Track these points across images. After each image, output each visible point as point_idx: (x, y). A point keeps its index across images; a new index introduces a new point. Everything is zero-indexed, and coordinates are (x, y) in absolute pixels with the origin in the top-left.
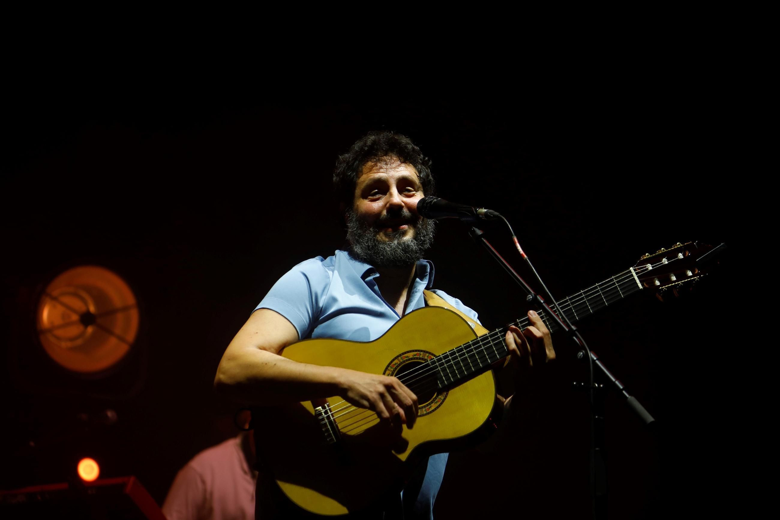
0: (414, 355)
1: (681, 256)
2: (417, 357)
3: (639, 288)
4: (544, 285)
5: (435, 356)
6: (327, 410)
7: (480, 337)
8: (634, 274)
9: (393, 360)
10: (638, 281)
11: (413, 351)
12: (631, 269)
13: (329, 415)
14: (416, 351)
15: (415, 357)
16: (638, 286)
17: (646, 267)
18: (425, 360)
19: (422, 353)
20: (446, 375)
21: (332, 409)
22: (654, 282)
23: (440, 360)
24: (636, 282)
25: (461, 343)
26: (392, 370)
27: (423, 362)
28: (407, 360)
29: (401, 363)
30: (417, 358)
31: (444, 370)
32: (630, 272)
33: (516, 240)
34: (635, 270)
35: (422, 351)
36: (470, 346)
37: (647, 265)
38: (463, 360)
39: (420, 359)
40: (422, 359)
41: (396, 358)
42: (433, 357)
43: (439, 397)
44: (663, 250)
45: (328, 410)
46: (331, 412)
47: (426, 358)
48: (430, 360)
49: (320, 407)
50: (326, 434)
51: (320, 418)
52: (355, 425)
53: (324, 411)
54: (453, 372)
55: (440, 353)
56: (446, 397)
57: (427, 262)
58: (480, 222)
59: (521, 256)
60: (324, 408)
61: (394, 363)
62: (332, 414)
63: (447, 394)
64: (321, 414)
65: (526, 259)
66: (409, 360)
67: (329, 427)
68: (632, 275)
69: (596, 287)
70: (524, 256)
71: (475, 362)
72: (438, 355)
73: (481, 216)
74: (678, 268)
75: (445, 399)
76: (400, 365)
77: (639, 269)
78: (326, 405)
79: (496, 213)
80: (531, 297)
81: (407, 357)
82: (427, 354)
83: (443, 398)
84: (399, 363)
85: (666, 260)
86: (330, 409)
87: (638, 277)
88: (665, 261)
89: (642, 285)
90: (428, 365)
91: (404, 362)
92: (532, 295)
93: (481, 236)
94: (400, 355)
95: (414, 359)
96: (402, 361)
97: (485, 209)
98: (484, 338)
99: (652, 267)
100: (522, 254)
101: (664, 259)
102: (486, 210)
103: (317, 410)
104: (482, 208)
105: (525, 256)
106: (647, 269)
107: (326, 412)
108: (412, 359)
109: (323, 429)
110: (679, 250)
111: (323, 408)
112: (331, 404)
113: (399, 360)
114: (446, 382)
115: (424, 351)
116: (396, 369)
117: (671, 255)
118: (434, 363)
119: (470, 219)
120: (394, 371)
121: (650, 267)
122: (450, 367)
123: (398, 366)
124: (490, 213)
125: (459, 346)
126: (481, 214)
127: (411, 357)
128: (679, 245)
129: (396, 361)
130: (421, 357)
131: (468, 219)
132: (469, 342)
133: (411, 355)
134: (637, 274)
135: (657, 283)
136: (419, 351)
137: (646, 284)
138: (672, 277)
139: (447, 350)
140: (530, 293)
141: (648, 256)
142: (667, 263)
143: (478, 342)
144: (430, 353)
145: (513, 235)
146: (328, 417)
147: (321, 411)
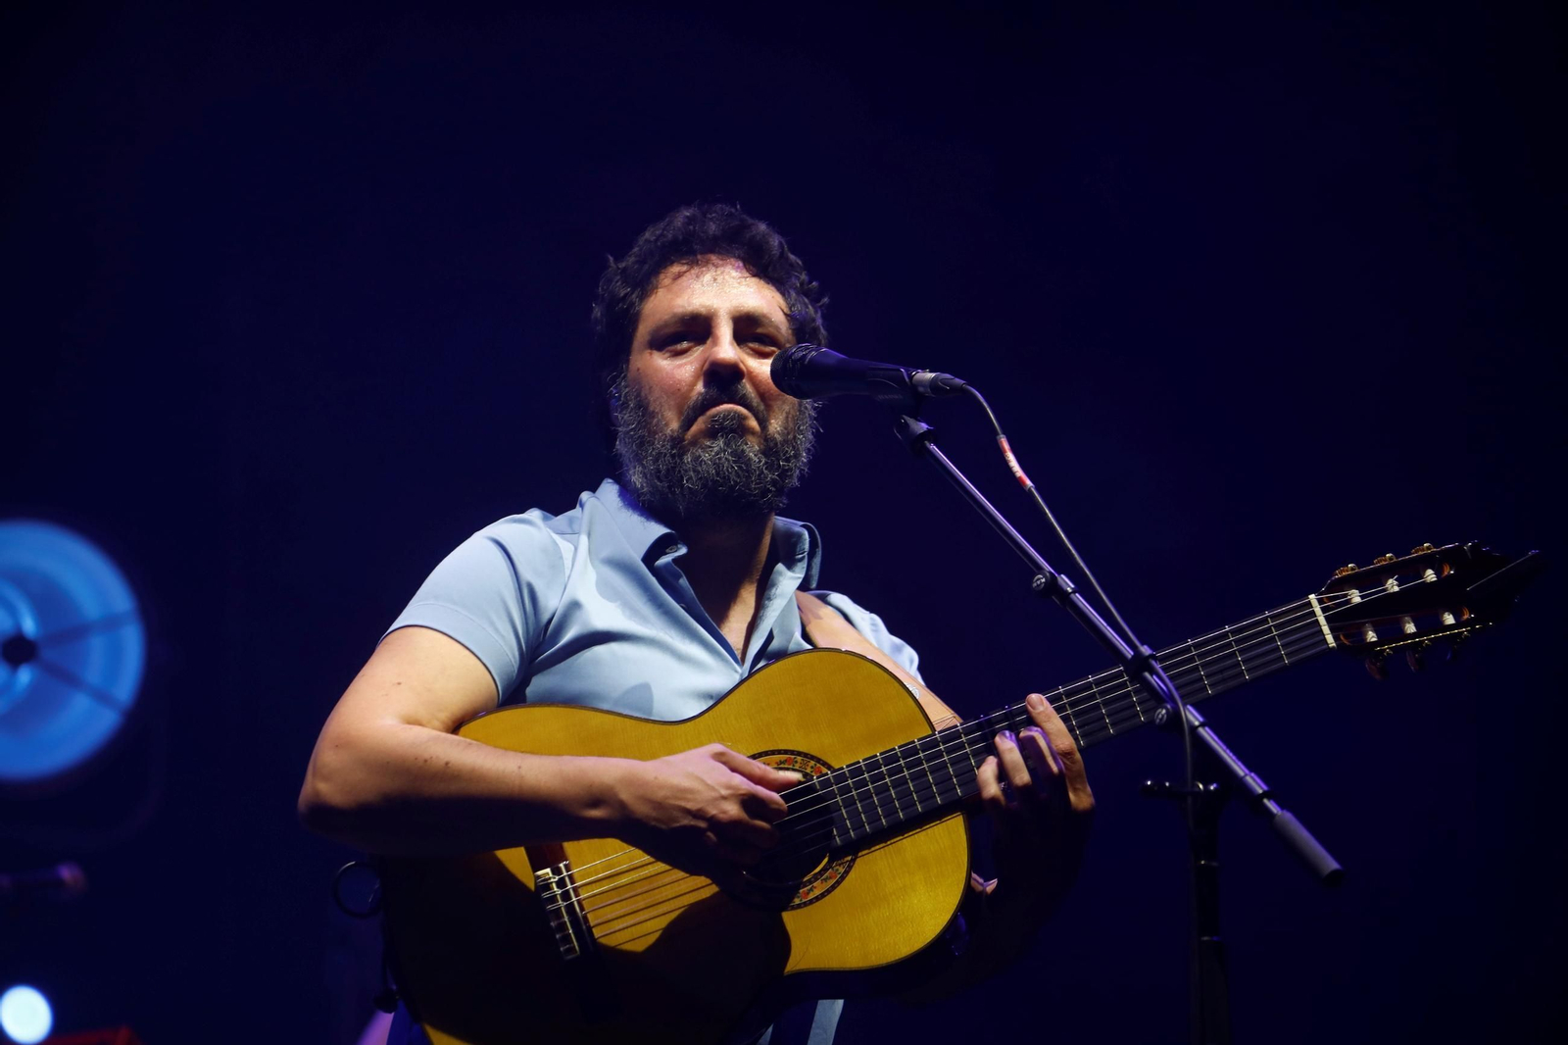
0: (781, 762)
1: (1430, 576)
3: (1328, 644)
4: (1073, 552)
5: (829, 767)
6: (563, 879)
7: (940, 732)
8: (1317, 609)
10: (1326, 629)
11: (779, 752)
12: (1312, 597)
13: (568, 890)
14: (786, 752)
15: (782, 765)
16: (1325, 639)
17: (1346, 596)
18: (806, 775)
19: (799, 758)
20: (854, 815)
21: (576, 877)
22: (1363, 635)
23: (840, 778)
24: (1321, 631)
25: (896, 743)
31: (850, 803)
32: (1309, 604)
33: (1006, 446)
34: (1320, 601)
35: (799, 754)
36: (914, 751)
37: (1350, 592)
38: (896, 784)
42: (825, 770)
43: (834, 866)
44: (1390, 559)
45: (567, 879)
46: (572, 883)
47: (808, 771)
48: (818, 778)
49: (548, 870)
50: (557, 936)
51: (546, 895)
52: (630, 920)
53: (557, 878)
54: (870, 809)
55: (841, 762)
56: (849, 867)
57: (803, 526)
58: (920, 402)
59: (1019, 482)
60: (556, 871)
62: (575, 890)
63: (853, 861)
64: (547, 887)
65: (1030, 489)
67: (566, 919)
68: (1313, 614)
69: (1225, 636)
70: (1024, 483)
71: (924, 789)
72: (837, 767)
73: (921, 389)
74: (1423, 603)
75: (847, 872)
77: (1331, 599)
78: (561, 865)
79: (959, 381)
80: (1043, 580)
82: (812, 763)
83: (842, 869)
85: (1395, 583)
86: (571, 877)
87: (1326, 618)
88: (1392, 586)
89: (1336, 638)
90: (811, 789)
92: (1045, 576)
93: (925, 436)
97: (930, 372)
98: (950, 735)
99: (1362, 597)
100: (1020, 477)
101: (1390, 581)
102: (933, 375)
103: (539, 877)
104: (924, 369)
105: (1029, 483)
106: (1349, 602)
107: (561, 884)
109: (552, 924)
110: (1428, 561)
111: (553, 873)
112: (573, 866)
114: (852, 833)
115: (805, 755)
117: (1408, 571)
118: (826, 784)
119: (896, 397)
121: (1356, 597)
122: (865, 797)
124: (943, 381)
125: (888, 748)
126: (921, 383)
127: (773, 765)
128: (1428, 548)
130: (797, 766)
131: (891, 396)
132: (914, 742)
133: (772, 761)
134: (1324, 610)
135: (1371, 636)
136: (792, 752)
137: (1346, 637)
138: (1408, 625)
139: (860, 756)
140: (1040, 569)
141: (1352, 569)
142: (1396, 589)
143: (934, 744)
144: (818, 760)
145: (997, 434)
146: (566, 896)
147: (550, 878)
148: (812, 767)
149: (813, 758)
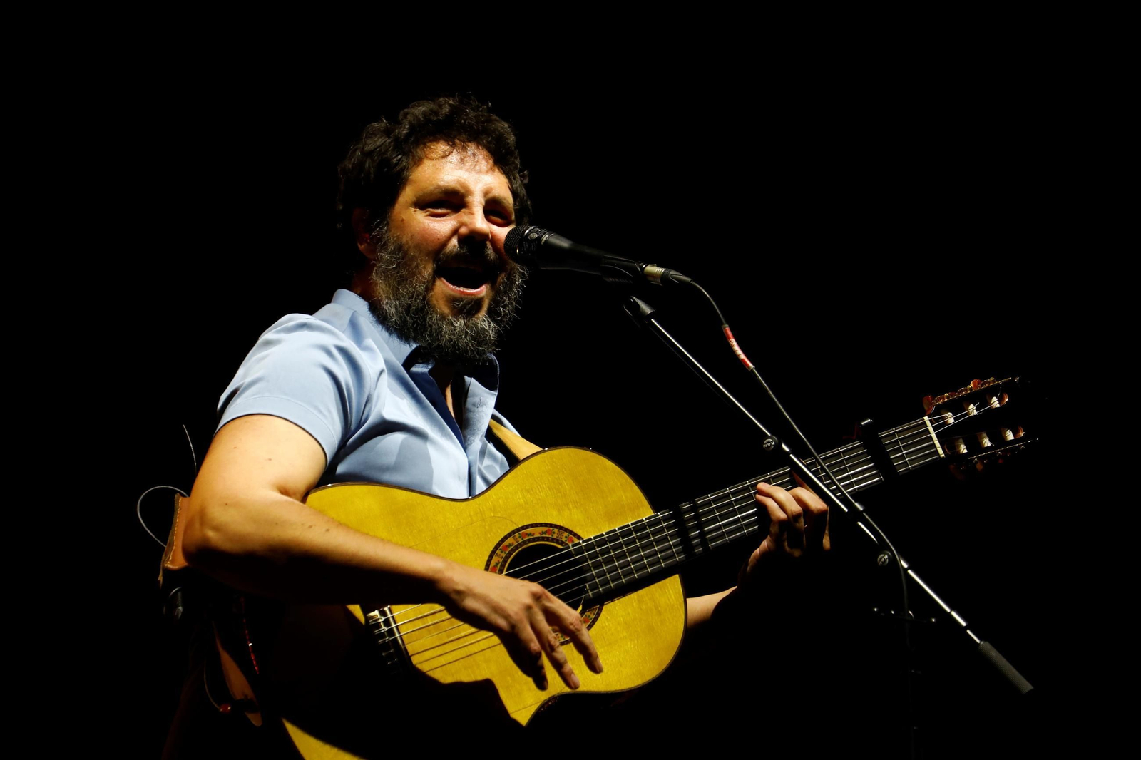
0: (543, 533)
2: (547, 536)
3: (940, 455)
5: (579, 538)
6: (388, 619)
8: (930, 428)
9: (506, 538)
10: (937, 443)
11: (542, 525)
12: (926, 418)
13: (392, 628)
14: (546, 525)
15: (544, 535)
16: (937, 451)
17: (945, 418)
18: (562, 543)
21: (397, 618)
23: (590, 547)
25: (629, 522)
26: (504, 555)
27: (560, 547)
28: (529, 541)
29: (520, 545)
30: (548, 539)
31: (598, 566)
32: (925, 423)
34: (931, 422)
35: (556, 526)
37: (947, 415)
39: (553, 540)
40: (557, 541)
41: (510, 535)
42: (576, 541)
43: (588, 614)
47: (564, 539)
48: (572, 546)
49: (376, 612)
51: (375, 633)
53: (383, 619)
54: (613, 571)
55: (588, 533)
56: (599, 614)
60: (383, 613)
61: (506, 543)
62: (397, 627)
63: (601, 610)
64: (376, 625)
66: (534, 540)
72: (586, 538)
75: (596, 618)
76: (517, 547)
77: (937, 420)
78: (385, 610)
81: (530, 535)
82: (566, 534)
83: (593, 617)
84: (515, 544)
85: (974, 408)
86: (393, 618)
87: (936, 435)
88: (972, 410)
89: (944, 451)
91: (525, 543)
94: (518, 530)
95: (543, 539)
96: (520, 541)
99: (954, 419)
101: (971, 407)
103: (370, 617)
106: (947, 422)
107: (387, 623)
108: (538, 539)
111: (381, 615)
113: (516, 539)
114: (600, 589)
116: (510, 554)
118: (580, 551)
120: (507, 557)
121: (951, 419)
122: (609, 561)
123: (513, 550)
124: (672, 276)
125: (625, 525)
127: (537, 535)
129: (510, 540)
130: (555, 536)
132: (642, 520)
133: (537, 532)
134: (934, 428)
135: (963, 449)
136: (551, 525)
137: (949, 449)
138: (985, 441)
139: (604, 530)
142: (975, 413)
144: (570, 532)
146: (391, 633)
147: (379, 619)
148: (566, 537)
149: (566, 530)
